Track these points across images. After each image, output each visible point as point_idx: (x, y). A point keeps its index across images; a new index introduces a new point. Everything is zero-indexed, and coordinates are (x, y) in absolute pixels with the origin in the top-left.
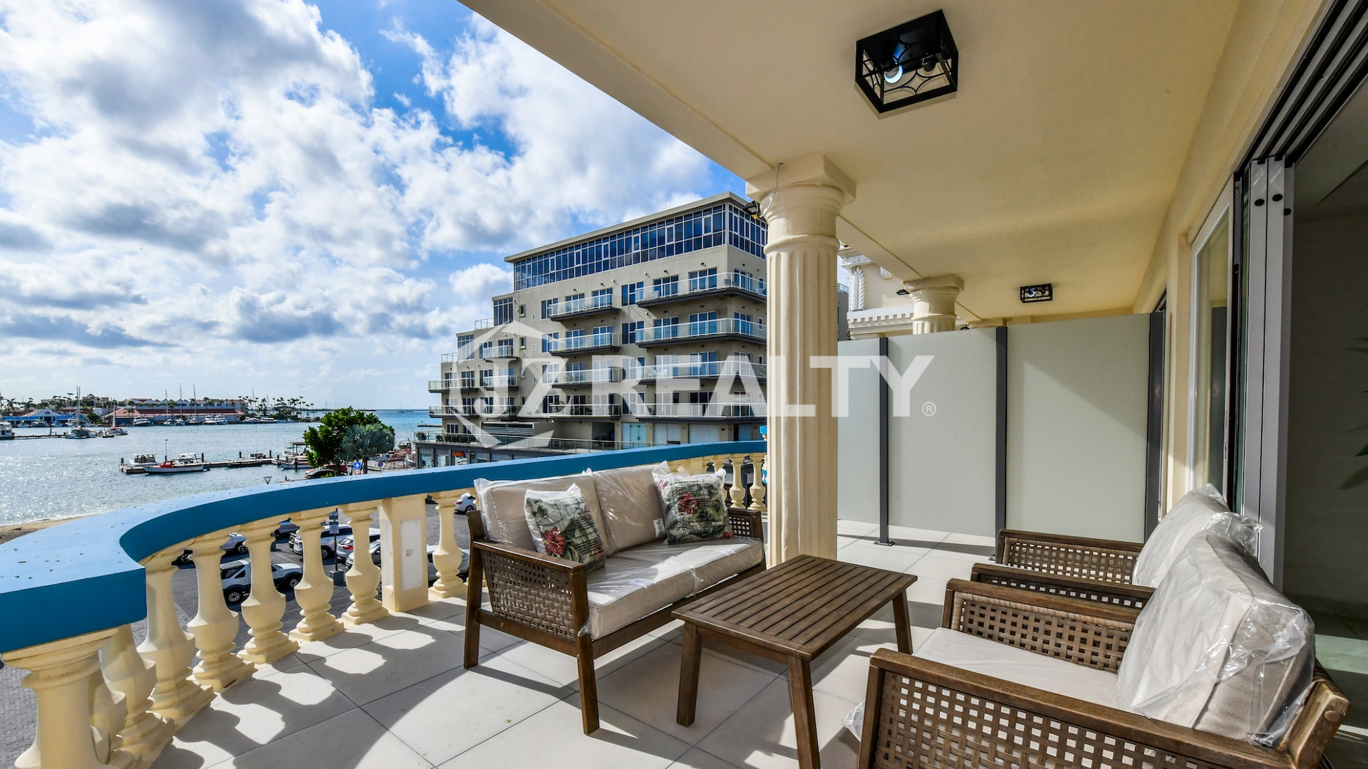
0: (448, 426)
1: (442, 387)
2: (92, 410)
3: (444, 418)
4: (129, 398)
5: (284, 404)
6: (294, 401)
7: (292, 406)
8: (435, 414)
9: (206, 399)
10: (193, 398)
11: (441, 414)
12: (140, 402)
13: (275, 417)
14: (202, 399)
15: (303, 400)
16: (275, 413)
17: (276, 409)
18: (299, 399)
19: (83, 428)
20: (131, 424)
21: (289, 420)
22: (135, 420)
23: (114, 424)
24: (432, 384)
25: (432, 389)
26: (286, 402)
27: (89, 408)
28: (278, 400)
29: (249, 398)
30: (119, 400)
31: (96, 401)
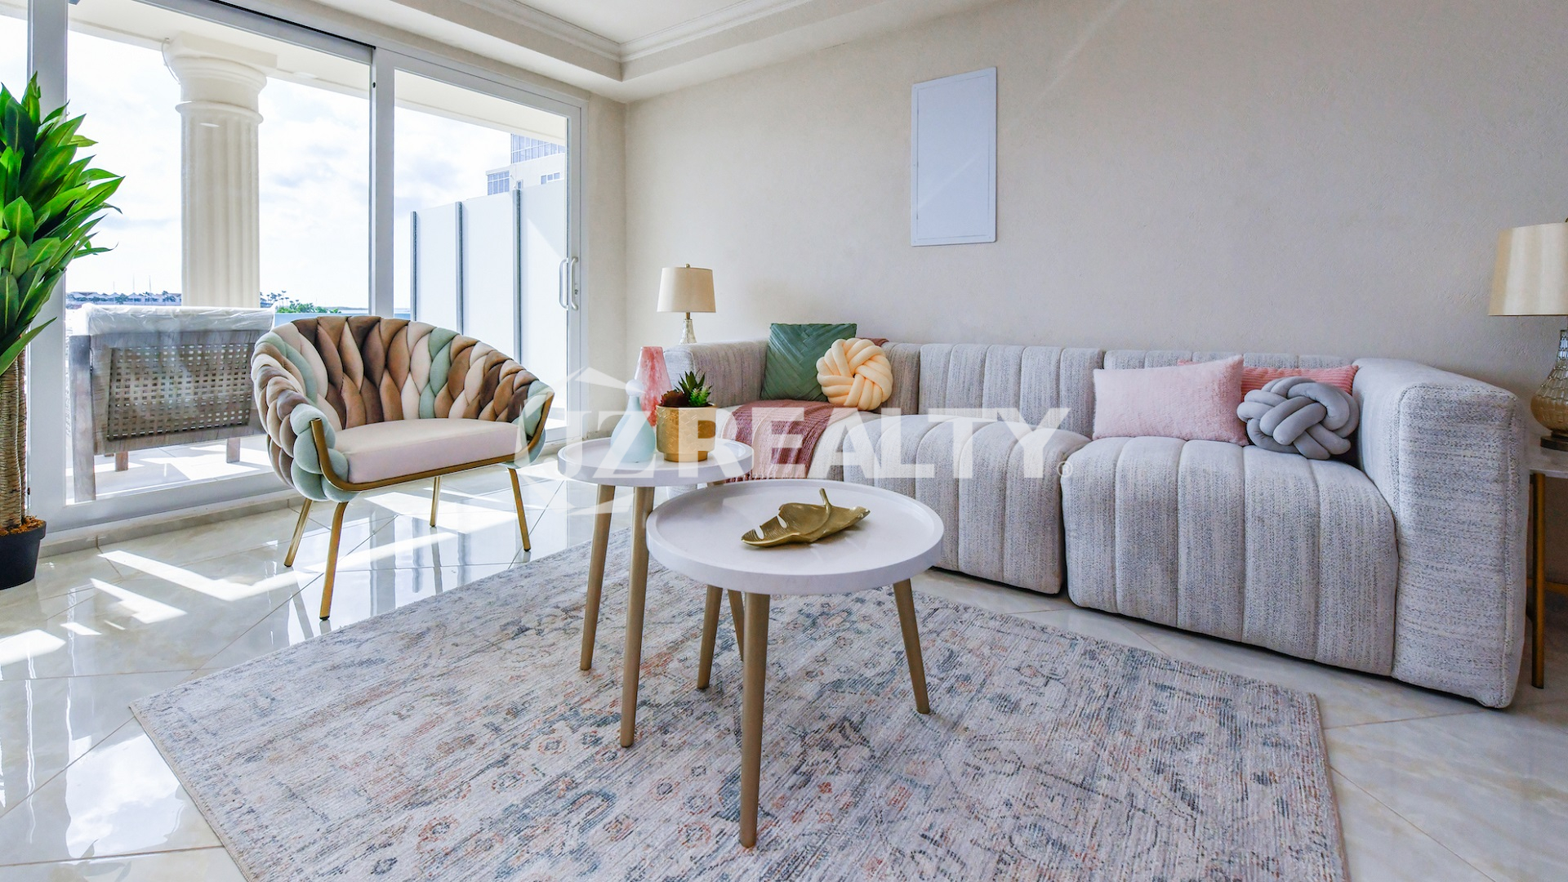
6: (274, 296)
9: (165, 293)
18: (281, 293)
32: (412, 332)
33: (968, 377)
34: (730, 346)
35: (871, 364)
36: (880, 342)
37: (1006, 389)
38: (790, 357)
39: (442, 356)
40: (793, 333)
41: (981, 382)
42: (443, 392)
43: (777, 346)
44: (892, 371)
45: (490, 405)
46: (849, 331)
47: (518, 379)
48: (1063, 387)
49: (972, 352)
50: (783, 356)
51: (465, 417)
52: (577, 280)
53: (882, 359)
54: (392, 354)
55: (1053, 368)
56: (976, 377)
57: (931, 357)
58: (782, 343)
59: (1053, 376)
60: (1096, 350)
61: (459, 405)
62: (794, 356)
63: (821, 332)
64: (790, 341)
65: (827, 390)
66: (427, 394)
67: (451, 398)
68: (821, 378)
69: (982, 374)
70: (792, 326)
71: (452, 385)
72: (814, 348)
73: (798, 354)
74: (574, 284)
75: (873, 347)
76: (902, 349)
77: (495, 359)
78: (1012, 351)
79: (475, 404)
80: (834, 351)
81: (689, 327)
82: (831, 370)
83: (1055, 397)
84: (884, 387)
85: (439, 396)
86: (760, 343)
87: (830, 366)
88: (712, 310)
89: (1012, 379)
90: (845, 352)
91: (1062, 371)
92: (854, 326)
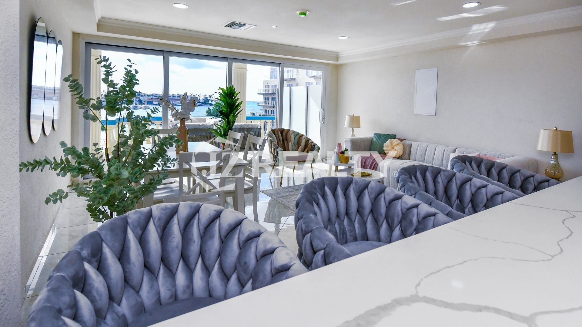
0: (265, 110)
1: (263, 92)
2: (139, 98)
3: (264, 106)
4: (152, 93)
5: (207, 97)
6: (210, 96)
7: (209, 98)
8: (260, 104)
9: (178, 94)
10: (173, 94)
11: (262, 105)
12: (156, 95)
13: (203, 103)
14: (177, 94)
15: (214, 96)
16: (203, 101)
17: (203, 99)
18: (212, 95)
19: (136, 105)
20: (152, 104)
21: (208, 104)
22: (153, 103)
23: (146, 104)
24: (259, 90)
25: (259, 92)
26: (207, 96)
27: (139, 97)
28: (204, 96)
29: (193, 95)
30: (149, 94)
31: (141, 94)
32: (290, 132)
33: (422, 151)
34: (361, 139)
35: (398, 146)
36: (401, 140)
37: (431, 156)
38: (377, 142)
39: (297, 137)
40: (379, 136)
41: (425, 153)
42: (297, 145)
43: (374, 139)
44: (404, 149)
45: (307, 149)
46: (394, 137)
47: (313, 144)
48: (444, 156)
49: (424, 145)
50: (376, 142)
51: (301, 151)
52: (324, 116)
53: (401, 145)
54: (287, 137)
55: (443, 151)
56: (424, 152)
57: (414, 145)
58: (376, 139)
59: (442, 153)
60: (455, 148)
61: (300, 148)
62: (379, 142)
63: (387, 136)
64: (378, 138)
65: (386, 152)
66: (294, 146)
67: (299, 147)
68: (384, 148)
69: (426, 151)
70: (379, 134)
71: (299, 144)
72: (384, 141)
73: (380, 142)
74: (323, 116)
75: (399, 141)
76: (408, 142)
77: (308, 139)
78: (435, 146)
79: (303, 149)
80: (388, 142)
81: (353, 131)
82: (387, 147)
83: (442, 159)
84: (401, 152)
85: (296, 146)
86: (370, 138)
87: (387, 145)
88: (359, 127)
89: (433, 153)
90: (391, 143)
91: (445, 152)
92: (395, 135)
